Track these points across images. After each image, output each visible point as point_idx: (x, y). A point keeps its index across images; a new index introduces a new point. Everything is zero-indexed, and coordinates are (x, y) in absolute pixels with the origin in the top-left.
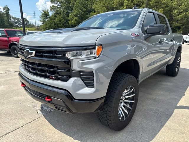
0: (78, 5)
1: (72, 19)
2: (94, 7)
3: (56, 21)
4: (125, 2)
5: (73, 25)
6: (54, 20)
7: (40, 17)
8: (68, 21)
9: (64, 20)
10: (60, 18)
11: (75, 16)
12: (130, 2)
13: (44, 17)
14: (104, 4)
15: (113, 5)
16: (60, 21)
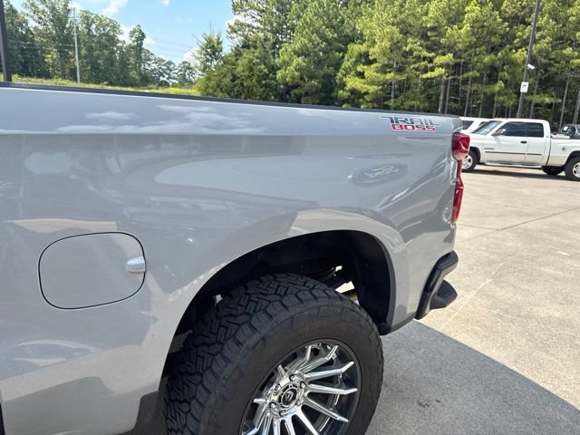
0: (311, 20)
1: (286, 64)
2: (361, 25)
3: (240, 69)
4: (467, 8)
5: (290, 84)
6: (233, 64)
8: (274, 69)
9: (263, 66)
10: (250, 61)
11: (298, 54)
13: (205, 55)
14: (396, 17)
16: (251, 69)
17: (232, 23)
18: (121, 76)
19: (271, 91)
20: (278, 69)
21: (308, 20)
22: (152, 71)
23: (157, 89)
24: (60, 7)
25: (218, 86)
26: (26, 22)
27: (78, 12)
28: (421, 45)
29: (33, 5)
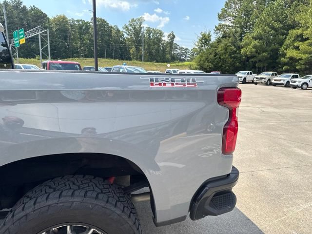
0: (264, 18)
1: (247, 45)
3: (219, 49)
5: (249, 56)
6: (216, 47)
8: (240, 48)
9: (233, 47)
10: (226, 45)
11: (255, 39)
13: (201, 43)
16: (226, 49)
17: (217, 26)
18: (162, 58)
19: (237, 60)
20: (242, 48)
21: (263, 19)
22: (178, 54)
23: (179, 63)
24: (138, 26)
25: (206, 59)
26: (123, 35)
27: (145, 28)
29: (127, 27)
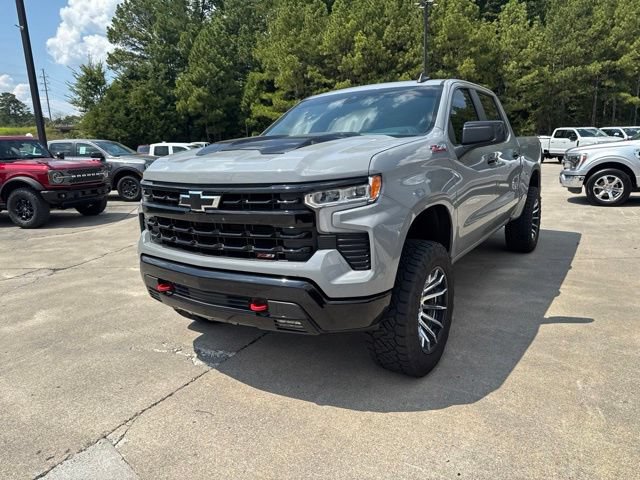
0: (204, 48)
1: (186, 95)
2: (260, 54)
3: (132, 102)
4: (356, 38)
5: (192, 114)
6: (124, 97)
7: (72, 89)
8: (171, 100)
9: (158, 98)
10: (144, 93)
11: (198, 84)
12: (372, 39)
13: (86, 89)
14: (292, 46)
15: (320, 47)
16: (146, 102)
17: (111, 52)
19: (172, 123)
20: (176, 99)
25: (110, 122)
28: (320, 72)
